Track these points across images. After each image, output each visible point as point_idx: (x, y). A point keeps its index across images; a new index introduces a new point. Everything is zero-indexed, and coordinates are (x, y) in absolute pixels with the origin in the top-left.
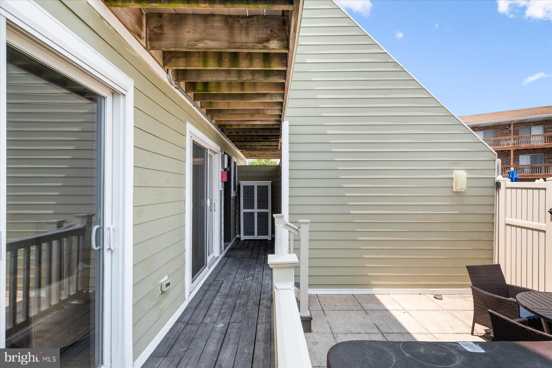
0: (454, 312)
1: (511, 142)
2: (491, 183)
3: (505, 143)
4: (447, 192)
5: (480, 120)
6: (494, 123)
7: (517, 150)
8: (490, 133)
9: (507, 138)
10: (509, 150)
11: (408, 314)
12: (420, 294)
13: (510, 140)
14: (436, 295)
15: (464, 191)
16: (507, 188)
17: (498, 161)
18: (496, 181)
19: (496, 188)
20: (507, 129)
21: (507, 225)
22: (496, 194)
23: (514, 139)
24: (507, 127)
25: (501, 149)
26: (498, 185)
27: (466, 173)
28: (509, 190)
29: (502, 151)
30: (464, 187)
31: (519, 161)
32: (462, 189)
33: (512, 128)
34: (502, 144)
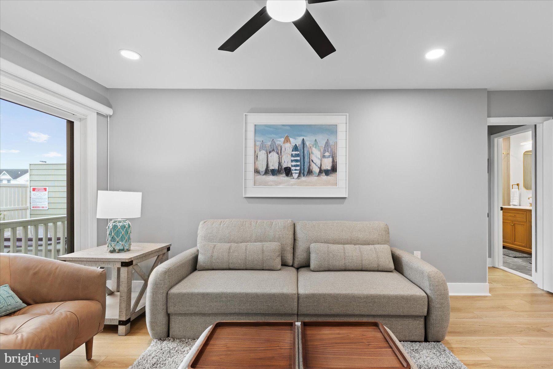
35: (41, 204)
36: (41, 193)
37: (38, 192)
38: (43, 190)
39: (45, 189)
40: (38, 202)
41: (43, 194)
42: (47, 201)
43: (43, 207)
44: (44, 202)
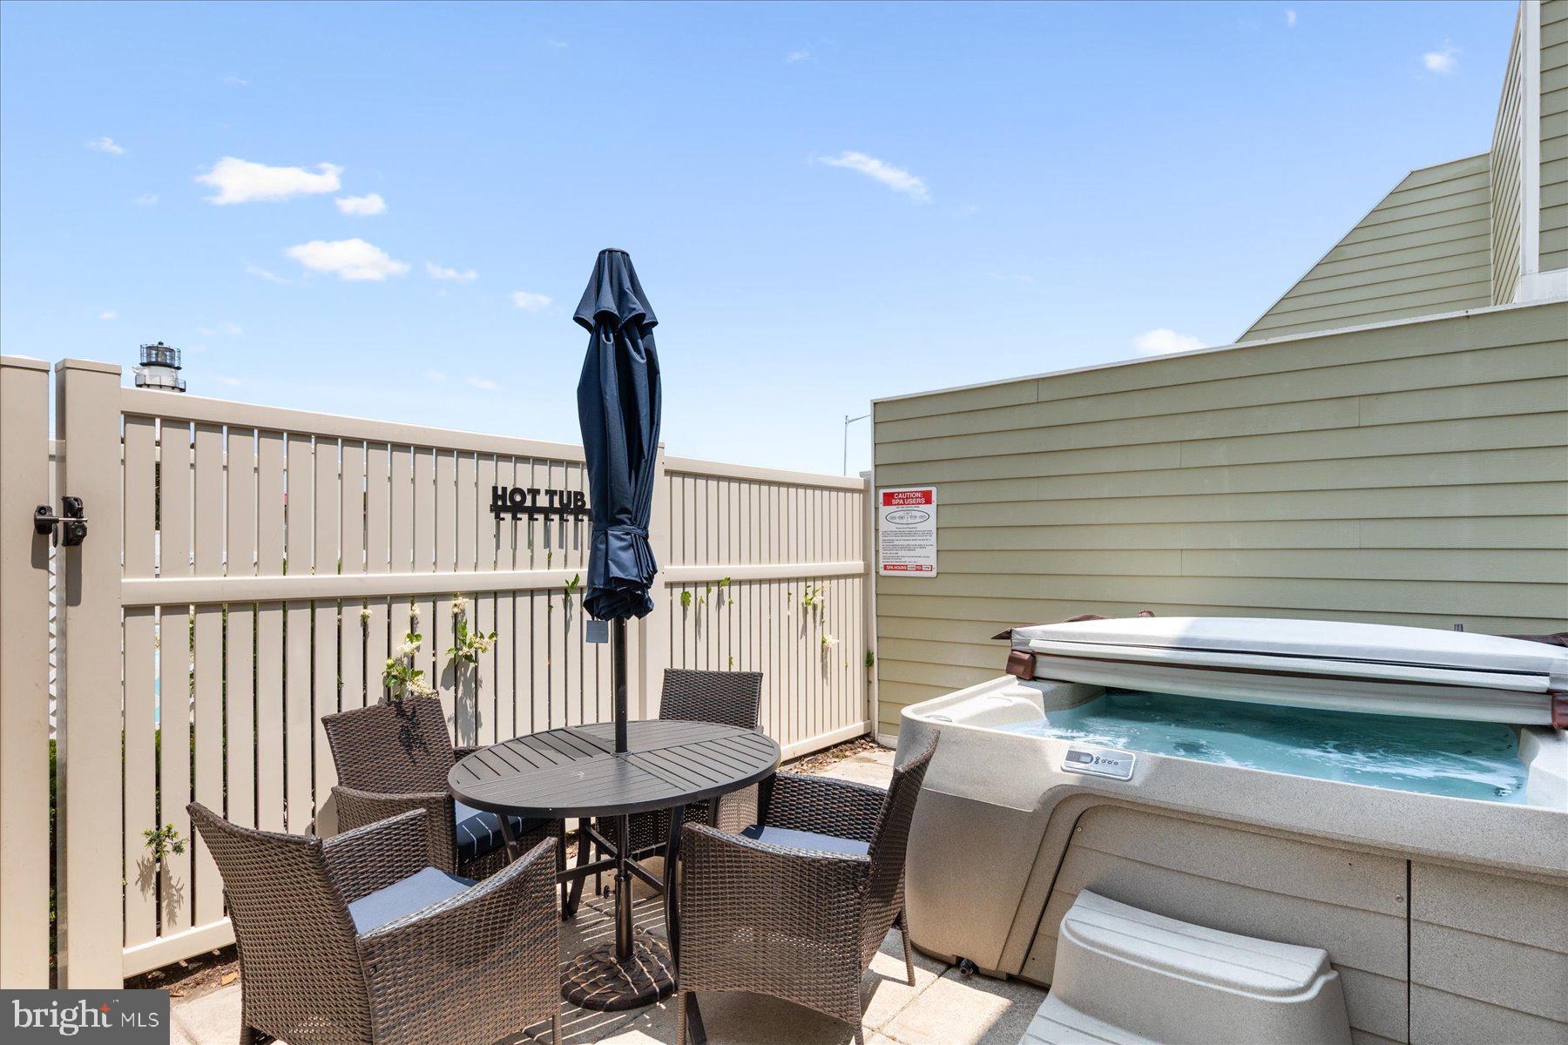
35: (912, 553)
36: (914, 513)
37: (900, 508)
38: (918, 500)
39: (927, 498)
40: (902, 548)
41: (918, 514)
42: (935, 544)
43: (919, 568)
44: (921, 547)
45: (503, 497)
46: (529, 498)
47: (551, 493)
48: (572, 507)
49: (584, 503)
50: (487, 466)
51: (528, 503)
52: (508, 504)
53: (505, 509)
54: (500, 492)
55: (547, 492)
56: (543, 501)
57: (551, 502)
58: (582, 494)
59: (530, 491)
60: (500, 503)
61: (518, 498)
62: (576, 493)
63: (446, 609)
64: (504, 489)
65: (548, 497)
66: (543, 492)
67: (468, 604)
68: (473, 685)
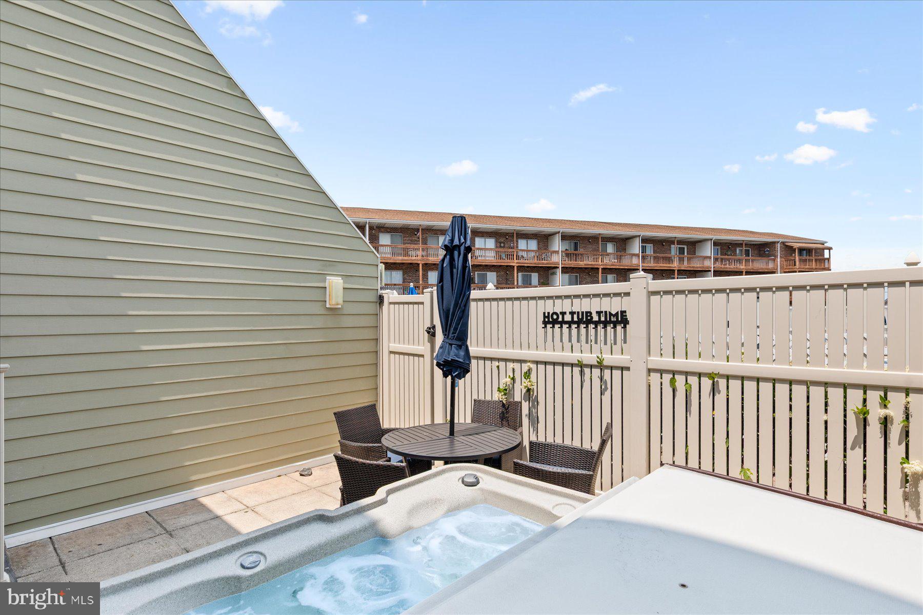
0: (324, 488)
1: (420, 253)
2: (372, 297)
3: (413, 253)
4: (317, 309)
5: (386, 218)
6: (401, 225)
7: (426, 264)
8: (398, 237)
9: (416, 246)
10: (417, 263)
11: (253, 513)
12: (279, 476)
13: (418, 249)
14: (303, 471)
15: (340, 306)
16: (390, 303)
17: (382, 267)
18: (379, 294)
19: (380, 304)
20: (416, 235)
21: (391, 352)
22: (380, 312)
23: (423, 250)
24: (416, 233)
25: (409, 262)
26: (381, 299)
27: (342, 281)
28: (392, 306)
29: (411, 264)
30: (341, 301)
31: (427, 279)
32: (338, 304)
33: (420, 234)
34: (410, 254)
45: (548, 317)
46: (560, 317)
47: (572, 313)
48: (584, 320)
49: (592, 318)
50: (541, 302)
51: (560, 319)
52: (551, 320)
53: (549, 322)
54: (546, 315)
55: (570, 313)
56: (568, 318)
57: (573, 318)
58: (591, 313)
59: (561, 313)
60: (547, 320)
61: (555, 317)
62: (587, 313)
63: (525, 367)
64: (549, 313)
65: (570, 316)
66: (568, 313)
67: (533, 366)
68: (536, 404)
